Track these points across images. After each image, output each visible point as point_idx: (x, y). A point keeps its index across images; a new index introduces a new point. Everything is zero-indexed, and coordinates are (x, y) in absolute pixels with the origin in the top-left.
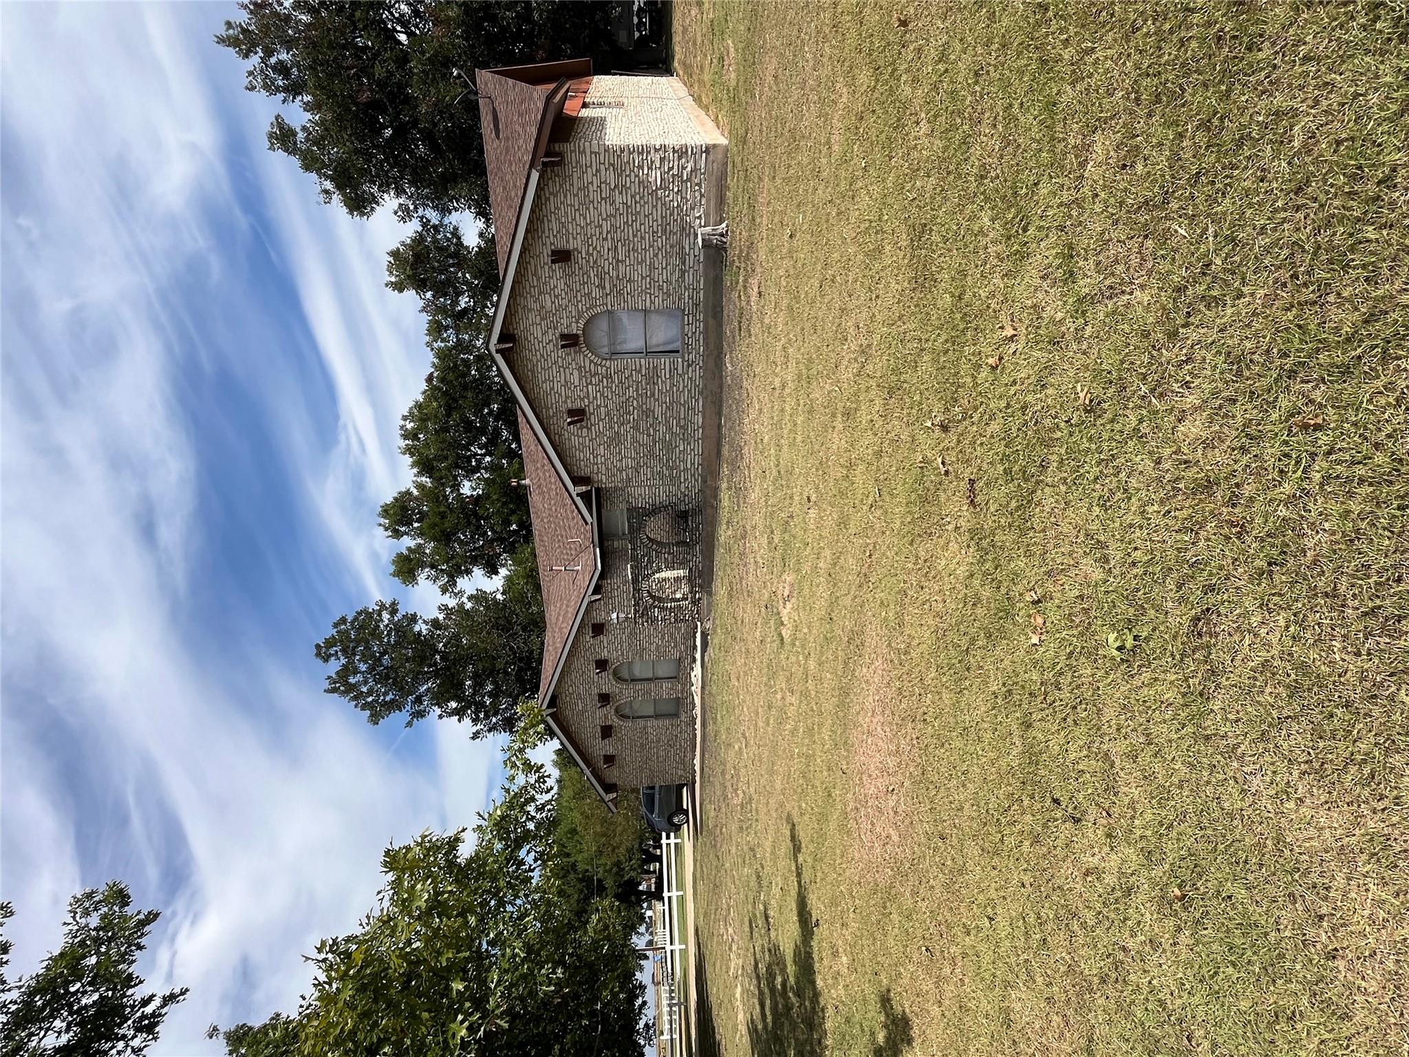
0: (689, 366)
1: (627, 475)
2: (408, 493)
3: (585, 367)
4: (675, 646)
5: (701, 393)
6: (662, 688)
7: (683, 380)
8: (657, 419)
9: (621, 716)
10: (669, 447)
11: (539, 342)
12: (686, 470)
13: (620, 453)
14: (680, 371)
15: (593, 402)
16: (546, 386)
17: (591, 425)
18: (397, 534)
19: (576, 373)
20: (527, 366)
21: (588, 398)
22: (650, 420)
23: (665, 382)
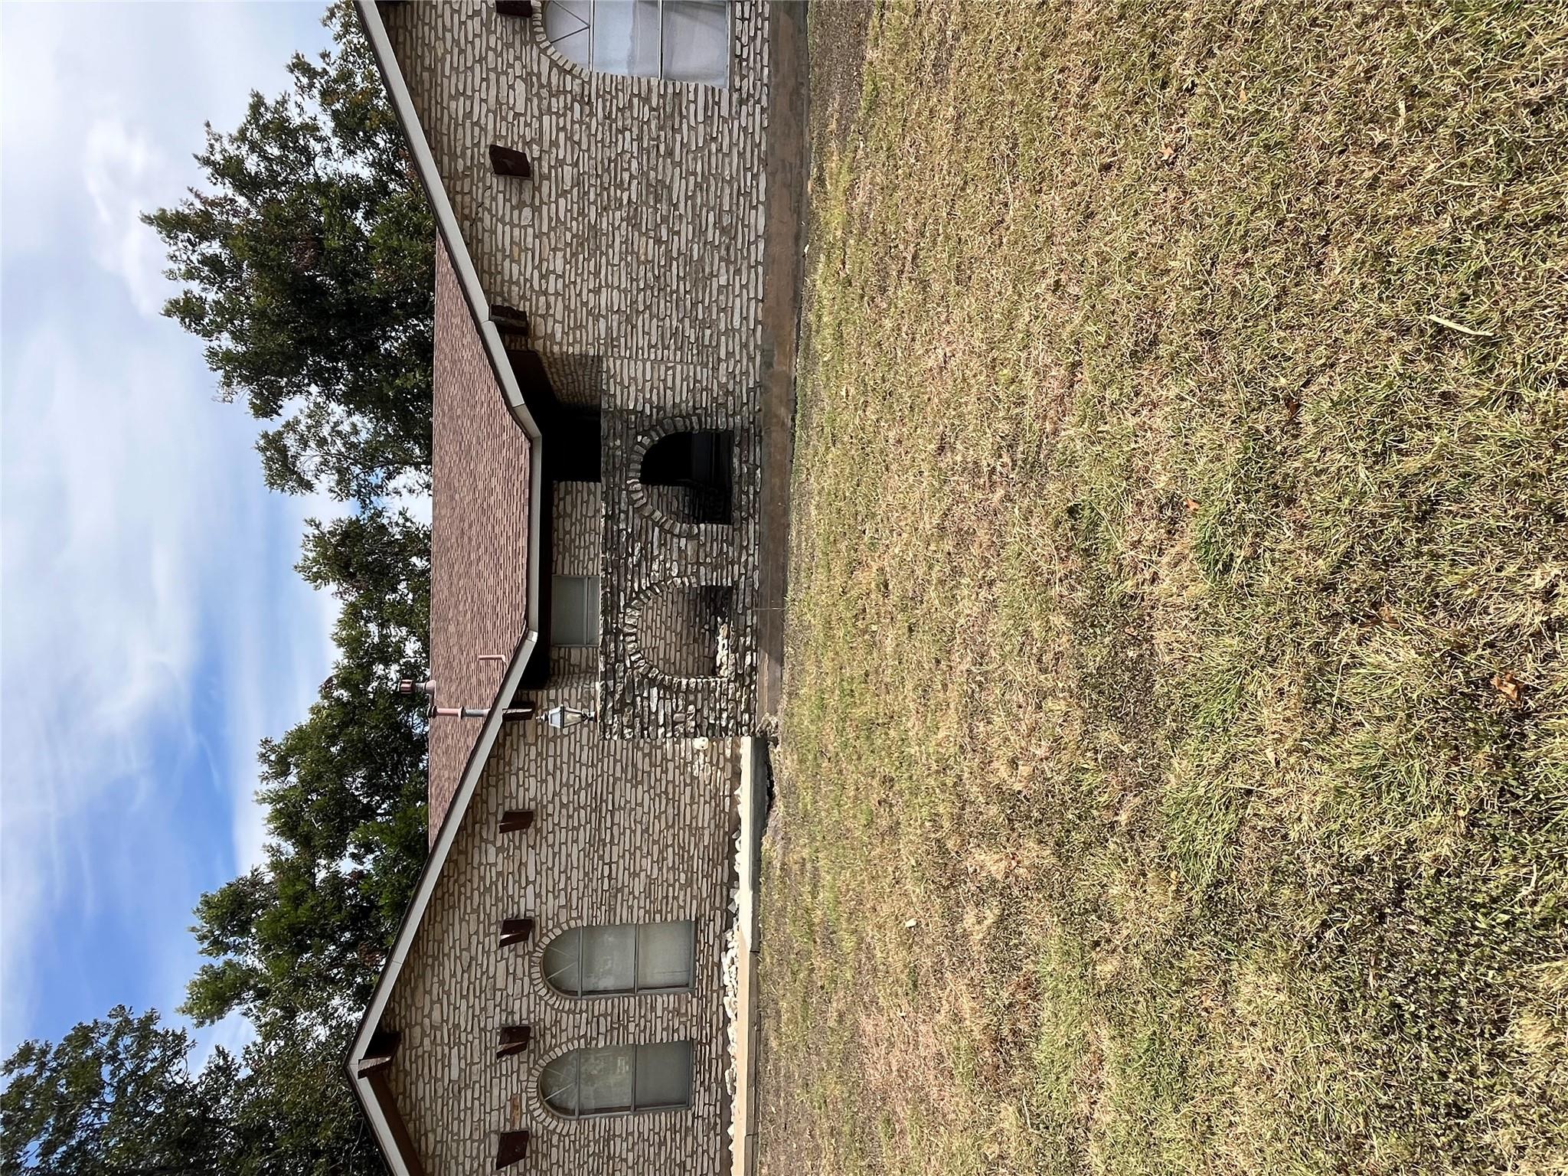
0: (741, 102)
1: (609, 328)
2: (255, 882)
3: (539, 75)
4: (689, 883)
5: (764, 162)
6: (653, 1009)
7: (730, 131)
8: (676, 208)
9: (549, 1102)
10: (700, 277)
11: (453, 11)
12: (730, 332)
13: (597, 274)
14: (725, 113)
15: (549, 152)
16: (458, 107)
17: (542, 202)
18: (218, 946)
19: (520, 86)
20: (422, 57)
21: (540, 142)
22: (663, 207)
23: (695, 129)
